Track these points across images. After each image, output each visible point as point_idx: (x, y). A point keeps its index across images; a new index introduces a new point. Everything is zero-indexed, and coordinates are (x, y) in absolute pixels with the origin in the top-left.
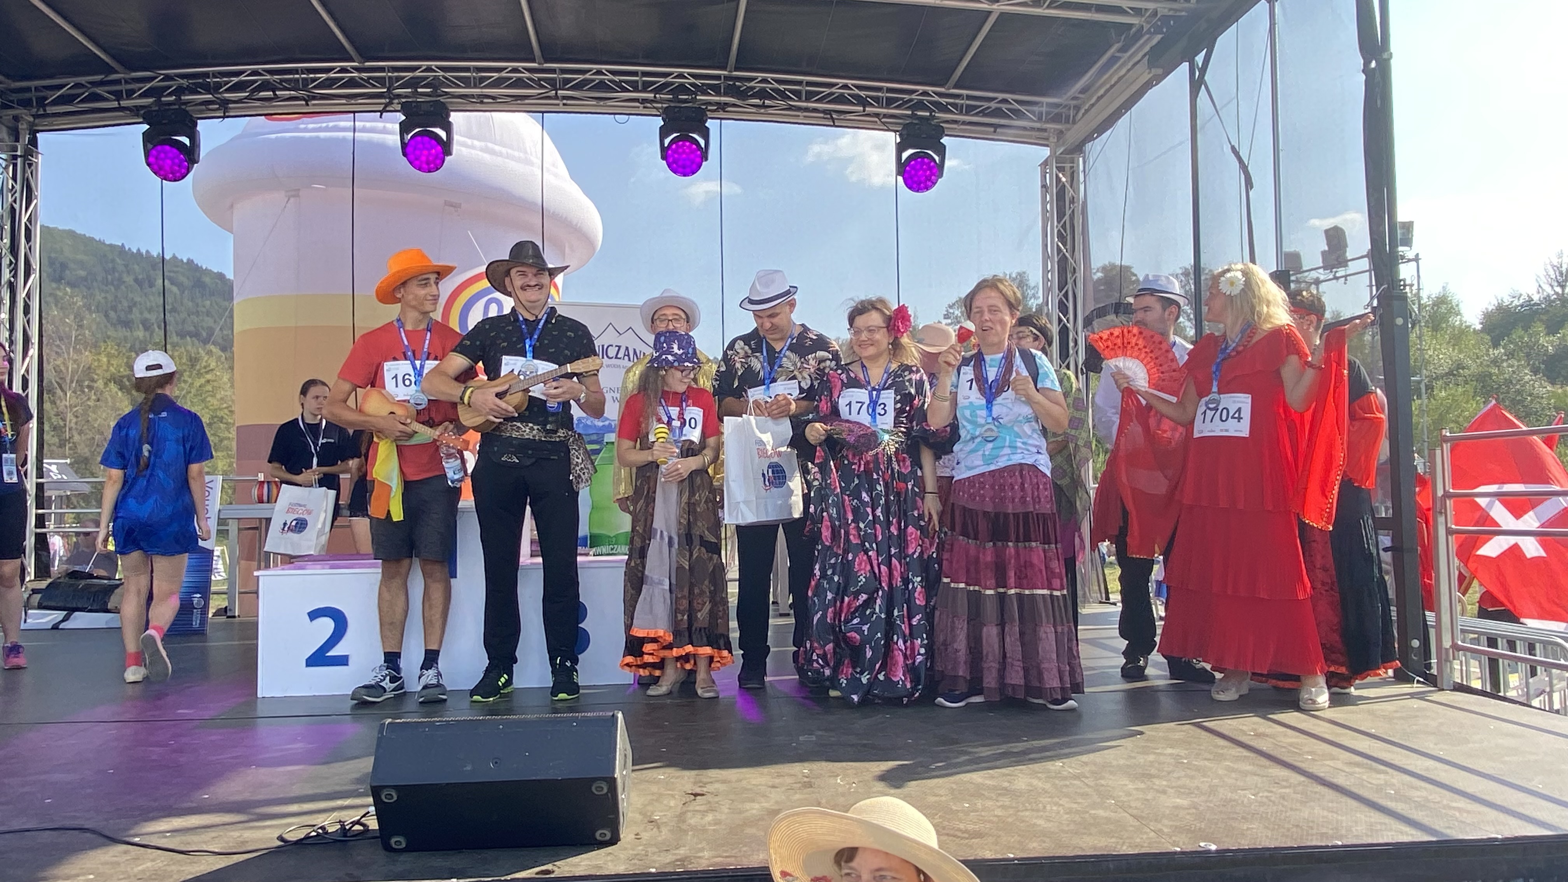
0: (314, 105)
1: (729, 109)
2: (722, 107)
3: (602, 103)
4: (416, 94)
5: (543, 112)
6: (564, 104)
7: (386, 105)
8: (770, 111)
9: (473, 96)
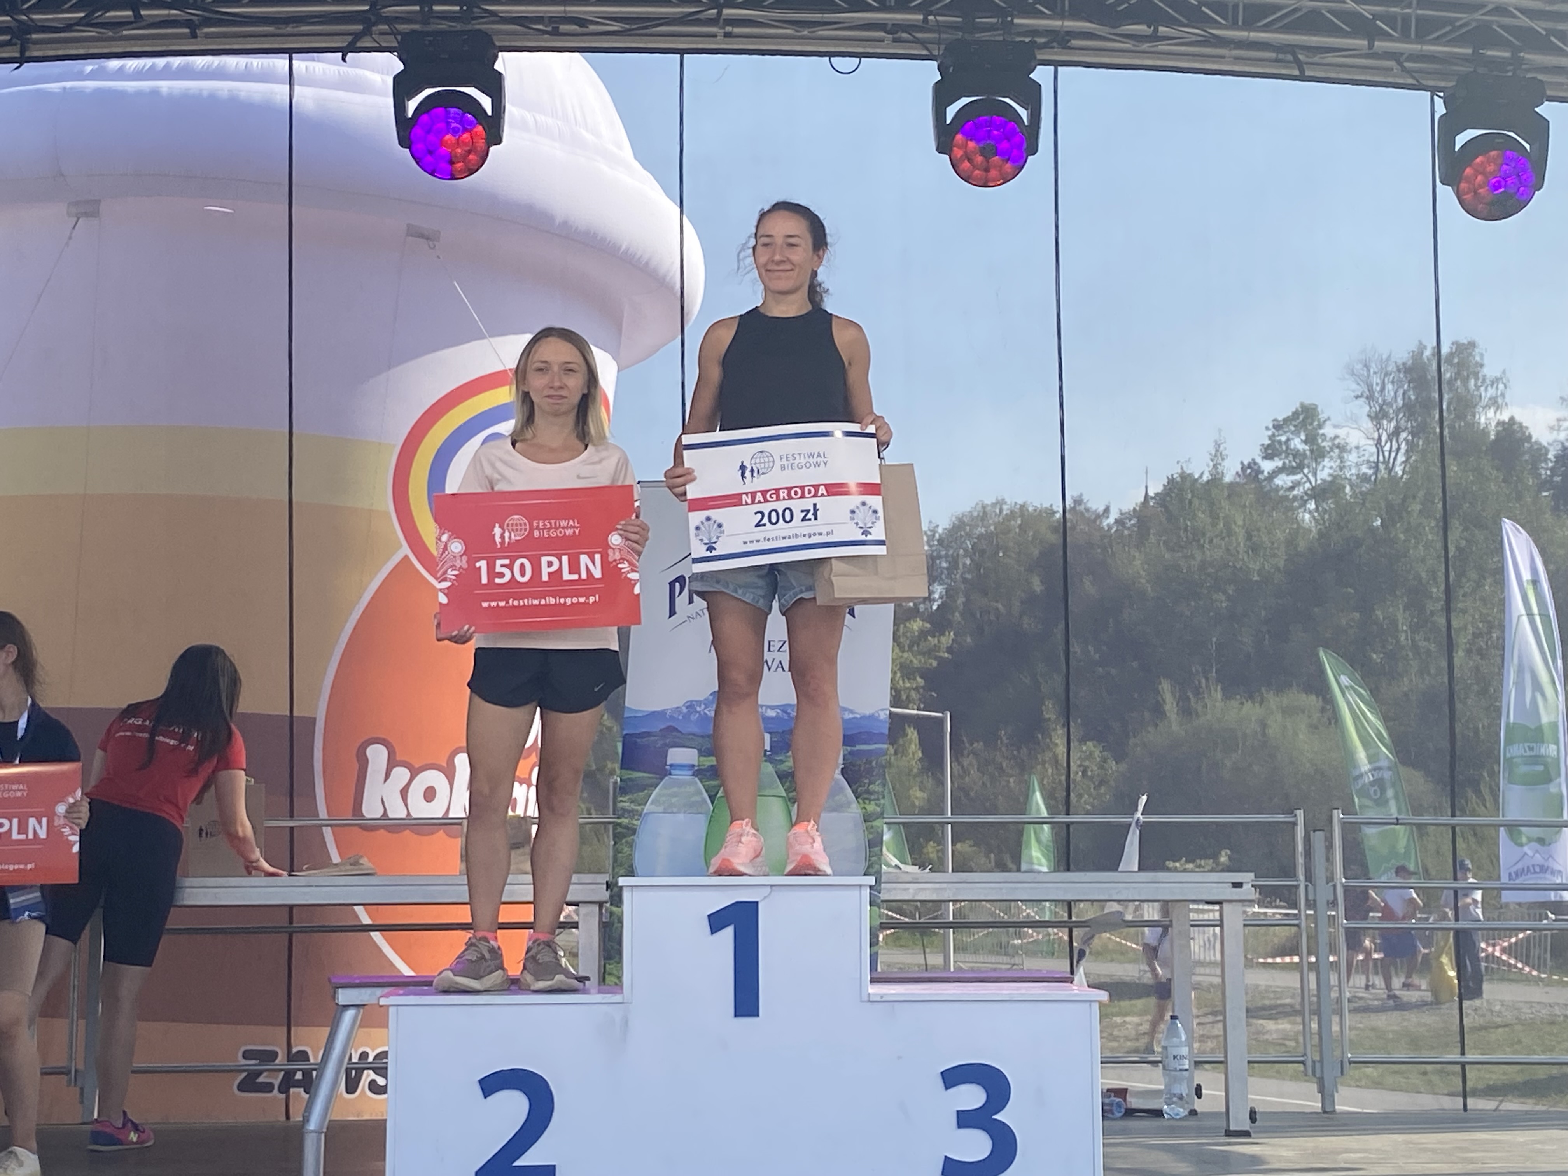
0: (207, 36)
1: (1075, 43)
2: (1062, 39)
3: (805, 33)
4: (427, 17)
5: (682, 52)
6: (727, 35)
7: (357, 36)
8: (1163, 47)
9: (539, 19)
